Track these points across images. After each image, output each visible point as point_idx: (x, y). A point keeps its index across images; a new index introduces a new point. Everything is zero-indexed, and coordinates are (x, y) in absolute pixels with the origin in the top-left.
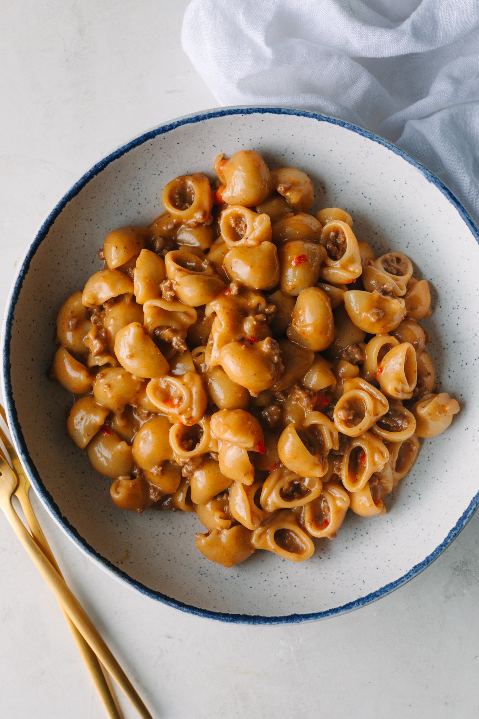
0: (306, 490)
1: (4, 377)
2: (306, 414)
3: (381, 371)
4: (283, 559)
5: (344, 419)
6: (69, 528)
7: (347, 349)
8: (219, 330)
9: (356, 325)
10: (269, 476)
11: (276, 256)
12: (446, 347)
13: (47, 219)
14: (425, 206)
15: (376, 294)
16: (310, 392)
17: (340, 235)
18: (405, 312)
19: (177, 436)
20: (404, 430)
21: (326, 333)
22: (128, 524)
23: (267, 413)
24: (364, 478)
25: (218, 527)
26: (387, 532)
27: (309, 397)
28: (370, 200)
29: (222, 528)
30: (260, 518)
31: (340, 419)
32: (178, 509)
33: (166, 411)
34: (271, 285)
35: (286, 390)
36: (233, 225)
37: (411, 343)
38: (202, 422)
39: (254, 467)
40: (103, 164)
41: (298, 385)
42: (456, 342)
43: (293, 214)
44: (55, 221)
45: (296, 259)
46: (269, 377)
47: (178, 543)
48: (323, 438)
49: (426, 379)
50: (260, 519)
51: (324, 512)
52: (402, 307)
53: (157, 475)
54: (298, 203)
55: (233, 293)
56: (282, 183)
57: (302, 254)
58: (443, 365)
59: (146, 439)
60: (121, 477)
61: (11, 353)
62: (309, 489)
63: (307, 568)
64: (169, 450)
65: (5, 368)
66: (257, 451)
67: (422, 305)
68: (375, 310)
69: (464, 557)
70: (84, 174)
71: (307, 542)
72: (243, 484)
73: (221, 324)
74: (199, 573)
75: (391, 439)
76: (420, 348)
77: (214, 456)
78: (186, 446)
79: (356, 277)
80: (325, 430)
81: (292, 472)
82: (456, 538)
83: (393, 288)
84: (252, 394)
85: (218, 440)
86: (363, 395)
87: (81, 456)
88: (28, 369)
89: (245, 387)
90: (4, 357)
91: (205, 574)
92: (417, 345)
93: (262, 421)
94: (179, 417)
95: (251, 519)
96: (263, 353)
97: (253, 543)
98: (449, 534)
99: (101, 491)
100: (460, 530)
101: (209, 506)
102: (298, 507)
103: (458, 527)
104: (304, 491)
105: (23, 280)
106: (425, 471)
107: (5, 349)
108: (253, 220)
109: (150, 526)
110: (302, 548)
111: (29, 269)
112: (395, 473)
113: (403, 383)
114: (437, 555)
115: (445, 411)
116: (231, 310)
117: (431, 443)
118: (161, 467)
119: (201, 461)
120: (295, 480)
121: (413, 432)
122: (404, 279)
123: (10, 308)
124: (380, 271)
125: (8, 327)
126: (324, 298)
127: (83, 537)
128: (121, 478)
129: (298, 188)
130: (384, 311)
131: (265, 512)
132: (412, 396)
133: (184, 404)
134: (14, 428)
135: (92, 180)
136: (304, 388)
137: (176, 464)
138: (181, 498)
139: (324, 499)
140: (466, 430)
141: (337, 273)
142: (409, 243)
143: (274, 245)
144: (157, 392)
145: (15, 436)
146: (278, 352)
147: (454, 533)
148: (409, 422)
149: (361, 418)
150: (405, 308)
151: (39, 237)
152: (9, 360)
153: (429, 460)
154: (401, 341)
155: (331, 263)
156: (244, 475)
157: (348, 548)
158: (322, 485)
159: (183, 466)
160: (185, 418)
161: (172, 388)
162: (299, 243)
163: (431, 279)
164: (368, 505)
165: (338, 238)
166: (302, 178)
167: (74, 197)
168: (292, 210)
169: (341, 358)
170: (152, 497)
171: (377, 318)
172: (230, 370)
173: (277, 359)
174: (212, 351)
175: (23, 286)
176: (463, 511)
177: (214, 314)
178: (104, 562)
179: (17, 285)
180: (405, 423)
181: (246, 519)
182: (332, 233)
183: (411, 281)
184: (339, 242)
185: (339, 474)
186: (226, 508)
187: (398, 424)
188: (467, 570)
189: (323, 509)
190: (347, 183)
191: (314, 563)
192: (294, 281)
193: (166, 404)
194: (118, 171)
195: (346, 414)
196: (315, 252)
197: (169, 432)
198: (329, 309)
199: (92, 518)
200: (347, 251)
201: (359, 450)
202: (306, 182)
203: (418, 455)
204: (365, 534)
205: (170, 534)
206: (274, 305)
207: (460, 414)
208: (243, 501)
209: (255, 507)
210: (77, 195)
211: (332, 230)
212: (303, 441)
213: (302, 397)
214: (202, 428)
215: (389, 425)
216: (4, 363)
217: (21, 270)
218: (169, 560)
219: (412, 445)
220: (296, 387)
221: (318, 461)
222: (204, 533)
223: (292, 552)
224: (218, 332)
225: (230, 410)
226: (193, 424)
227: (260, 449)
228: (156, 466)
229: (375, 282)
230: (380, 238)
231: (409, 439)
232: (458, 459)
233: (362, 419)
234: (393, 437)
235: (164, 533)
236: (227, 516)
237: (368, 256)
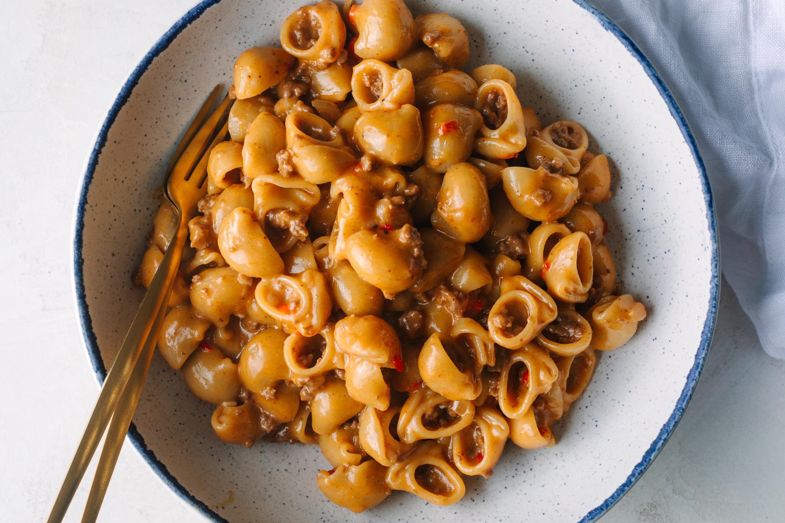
0: (454, 415)
1: (75, 276)
2: (454, 321)
3: (548, 267)
4: (426, 502)
5: (500, 327)
6: (156, 465)
7: (506, 240)
8: (346, 215)
9: (517, 210)
10: (408, 399)
11: (419, 124)
12: (628, 237)
13: (129, 79)
14: (601, 61)
15: (542, 171)
16: (459, 293)
17: (500, 97)
18: (579, 194)
19: (294, 349)
20: (577, 341)
21: (480, 220)
22: (233, 458)
23: (405, 320)
24: (527, 401)
25: (345, 463)
26: (556, 468)
27: (458, 299)
28: (532, 55)
29: (350, 464)
30: (397, 451)
31: (496, 327)
32: (296, 441)
33: (279, 318)
34: (413, 158)
35: (429, 291)
36: (367, 84)
37: (585, 232)
38: (325, 332)
39: (390, 388)
40: (199, 11)
41: (445, 285)
42: (641, 230)
43: (442, 71)
44: (139, 81)
45: (444, 127)
46: (407, 274)
47: (295, 482)
48: (475, 350)
49: (605, 277)
50: (396, 453)
51: (478, 443)
52: (574, 187)
53: (270, 399)
54: (449, 57)
55: (365, 168)
56: (428, 32)
57: (451, 120)
58: (625, 260)
59: (255, 355)
60: (225, 402)
61: (84, 245)
62: (459, 415)
63: (456, 513)
64: (285, 368)
65: (76, 265)
66: (393, 367)
67: (600, 185)
68: (541, 191)
69: (652, 498)
70: (175, 23)
71: (456, 481)
72: (376, 409)
73: (348, 207)
74: (322, 520)
75: (561, 353)
76: (596, 238)
77: (339, 374)
78: (305, 362)
79: (518, 151)
80: (477, 341)
81: (437, 394)
82: (642, 476)
83: (563, 164)
84: (387, 296)
85: (345, 354)
86: (524, 296)
87: (175, 374)
88: (107, 266)
89: (378, 286)
90: (74, 251)
91: (329, 520)
92: (594, 234)
93: (399, 330)
94: (296, 326)
95: (386, 453)
96: (400, 244)
97: (389, 483)
98: (633, 471)
99: (200, 417)
100: (646, 466)
101: (335, 436)
102: (444, 438)
103: (644, 462)
104: (452, 417)
105: (99, 155)
106: (604, 392)
107: (76, 240)
108: (391, 77)
109: (261, 461)
110: (450, 488)
111: (106, 141)
112: (566, 394)
113: (575, 282)
114: (619, 498)
115: (628, 317)
116: (362, 190)
117: (610, 357)
118: (275, 389)
119: (324, 380)
120: (441, 404)
121: (587, 344)
122: (577, 154)
123: (83, 190)
124: (548, 144)
125: (80, 213)
126: (477, 176)
127: (174, 475)
128: (225, 404)
129: (449, 38)
130: (551, 193)
131: (404, 444)
132: (587, 298)
133: (302, 309)
134: (87, 339)
135: (184, 31)
136: (451, 288)
137: (293, 385)
138: (299, 428)
139: (477, 427)
140: (654, 340)
141: (495, 145)
142: (581, 109)
143: (417, 109)
144: (269, 295)
145: (88, 350)
146: (418, 243)
147: (640, 469)
148: (583, 331)
149: (522, 327)
150: (578, 189)
151: (119, 101)
152: (81, 254)
153: (608, 378)
154: (573, 230)
155: (488, 132)
156: (377, 398)
157: (507, 488)
158: (474, 410)
159: (302, 388)
160: (302, 327)
161: (288, 290)
162: (449, 107)
163: (610, 153)
164: (532, 435)
165: (497, 102)
166: (454, 25)
167: (163, 51)
168: (442, 66)
169: (498, 252)
170: (264, 427)
171: (543, 201)
172: (359, 265)
173: (417, 252)
174: (337, 241)
175: (99, 163)
176: (651, 442)
177: (341, 195)
178: (199, 507)
179: (91, 161)
180: (578, 332)
181: (379, 453)
182: (490, 95)
183: (586, 156)
184: (498, 107)
185: (495, 395)
186: (355, 439)
187: (569, 333)
188: (656, 514)
189: (476, 440)
190: (504, 35)
191: (465, 506)
192: (441, 155)
193: (280, 310)
194: (219, 19)
195: (503, 321)
196: (468, 119)
197: (283, 344)
198: (484, 190)
199: (187, 451)
200: (508, 118)
201: (521, 365)
202: (459, 31)
203: (594, 372)
204: (528, 470)
205: (286, 470)
206: (416, 185)
207: (646, 321)
208: (376, 430)
209: (390, 438)
210: (166, 49)
211: (490, 91)
212: (449, 355)
213: (449, 300)
214: (324, 339)
215: (558, 335)
216: (75, 258)
217: (97, 142)
218: (284, 504)
219: (587, 360)
220: (442, 287)
221: (469, 380)
222: (328, 471)
223: (437, 493)
224: (344, 217)
225: (359, 315)
226: (313, 334)
227: (397, 365)
228: (268, 388)
229: (540, 157)
230: (546, 102)
231: (583, 352)
232: (644, 377)
233: (524, 327)
234: (563, 350)
235: (278, 470)
236: (356, 449)
237: (533, 125)
